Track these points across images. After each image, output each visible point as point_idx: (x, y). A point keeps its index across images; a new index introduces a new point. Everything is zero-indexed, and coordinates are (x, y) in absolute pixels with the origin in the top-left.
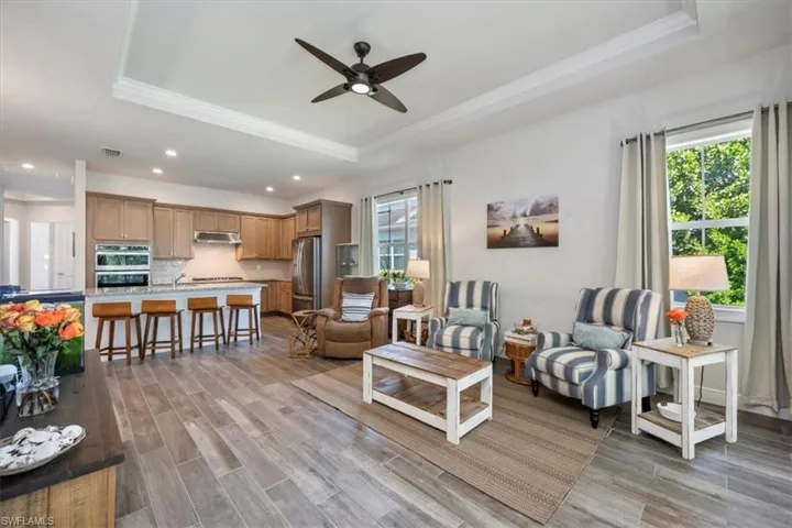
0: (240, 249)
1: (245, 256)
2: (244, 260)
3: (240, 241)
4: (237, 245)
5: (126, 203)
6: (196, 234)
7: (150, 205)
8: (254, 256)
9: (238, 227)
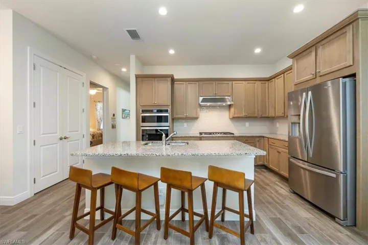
0: (232, 110)
1: (236, 116)
2: (234, 119)
3: (232, 103)
4: (230, 106)
5: (156, 79)
6: (201, 98)
7: (169, 79)
8: (243, 114)
9: (230, 90)
